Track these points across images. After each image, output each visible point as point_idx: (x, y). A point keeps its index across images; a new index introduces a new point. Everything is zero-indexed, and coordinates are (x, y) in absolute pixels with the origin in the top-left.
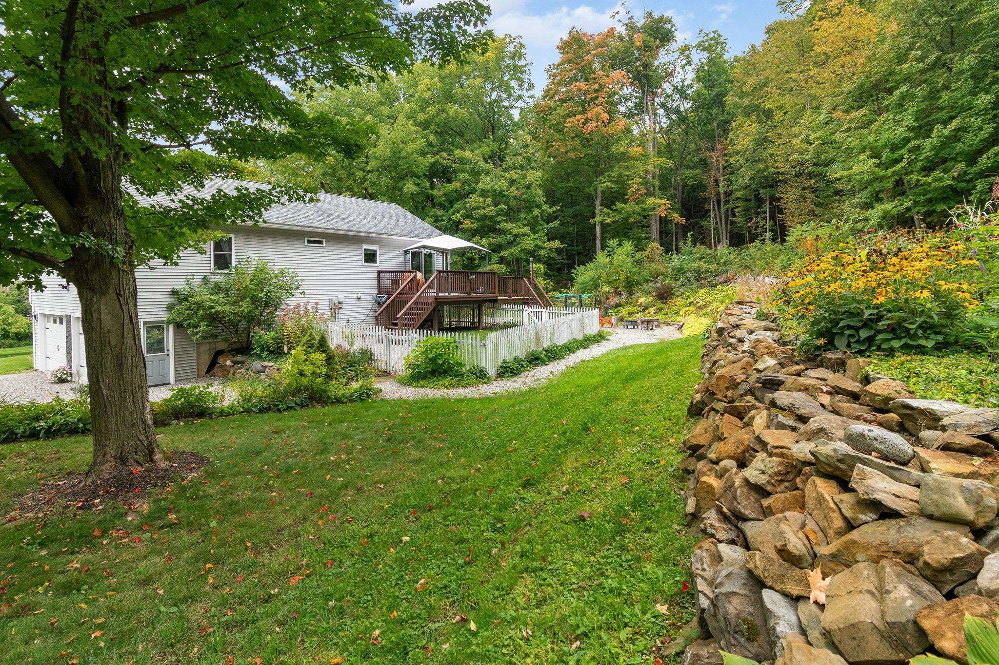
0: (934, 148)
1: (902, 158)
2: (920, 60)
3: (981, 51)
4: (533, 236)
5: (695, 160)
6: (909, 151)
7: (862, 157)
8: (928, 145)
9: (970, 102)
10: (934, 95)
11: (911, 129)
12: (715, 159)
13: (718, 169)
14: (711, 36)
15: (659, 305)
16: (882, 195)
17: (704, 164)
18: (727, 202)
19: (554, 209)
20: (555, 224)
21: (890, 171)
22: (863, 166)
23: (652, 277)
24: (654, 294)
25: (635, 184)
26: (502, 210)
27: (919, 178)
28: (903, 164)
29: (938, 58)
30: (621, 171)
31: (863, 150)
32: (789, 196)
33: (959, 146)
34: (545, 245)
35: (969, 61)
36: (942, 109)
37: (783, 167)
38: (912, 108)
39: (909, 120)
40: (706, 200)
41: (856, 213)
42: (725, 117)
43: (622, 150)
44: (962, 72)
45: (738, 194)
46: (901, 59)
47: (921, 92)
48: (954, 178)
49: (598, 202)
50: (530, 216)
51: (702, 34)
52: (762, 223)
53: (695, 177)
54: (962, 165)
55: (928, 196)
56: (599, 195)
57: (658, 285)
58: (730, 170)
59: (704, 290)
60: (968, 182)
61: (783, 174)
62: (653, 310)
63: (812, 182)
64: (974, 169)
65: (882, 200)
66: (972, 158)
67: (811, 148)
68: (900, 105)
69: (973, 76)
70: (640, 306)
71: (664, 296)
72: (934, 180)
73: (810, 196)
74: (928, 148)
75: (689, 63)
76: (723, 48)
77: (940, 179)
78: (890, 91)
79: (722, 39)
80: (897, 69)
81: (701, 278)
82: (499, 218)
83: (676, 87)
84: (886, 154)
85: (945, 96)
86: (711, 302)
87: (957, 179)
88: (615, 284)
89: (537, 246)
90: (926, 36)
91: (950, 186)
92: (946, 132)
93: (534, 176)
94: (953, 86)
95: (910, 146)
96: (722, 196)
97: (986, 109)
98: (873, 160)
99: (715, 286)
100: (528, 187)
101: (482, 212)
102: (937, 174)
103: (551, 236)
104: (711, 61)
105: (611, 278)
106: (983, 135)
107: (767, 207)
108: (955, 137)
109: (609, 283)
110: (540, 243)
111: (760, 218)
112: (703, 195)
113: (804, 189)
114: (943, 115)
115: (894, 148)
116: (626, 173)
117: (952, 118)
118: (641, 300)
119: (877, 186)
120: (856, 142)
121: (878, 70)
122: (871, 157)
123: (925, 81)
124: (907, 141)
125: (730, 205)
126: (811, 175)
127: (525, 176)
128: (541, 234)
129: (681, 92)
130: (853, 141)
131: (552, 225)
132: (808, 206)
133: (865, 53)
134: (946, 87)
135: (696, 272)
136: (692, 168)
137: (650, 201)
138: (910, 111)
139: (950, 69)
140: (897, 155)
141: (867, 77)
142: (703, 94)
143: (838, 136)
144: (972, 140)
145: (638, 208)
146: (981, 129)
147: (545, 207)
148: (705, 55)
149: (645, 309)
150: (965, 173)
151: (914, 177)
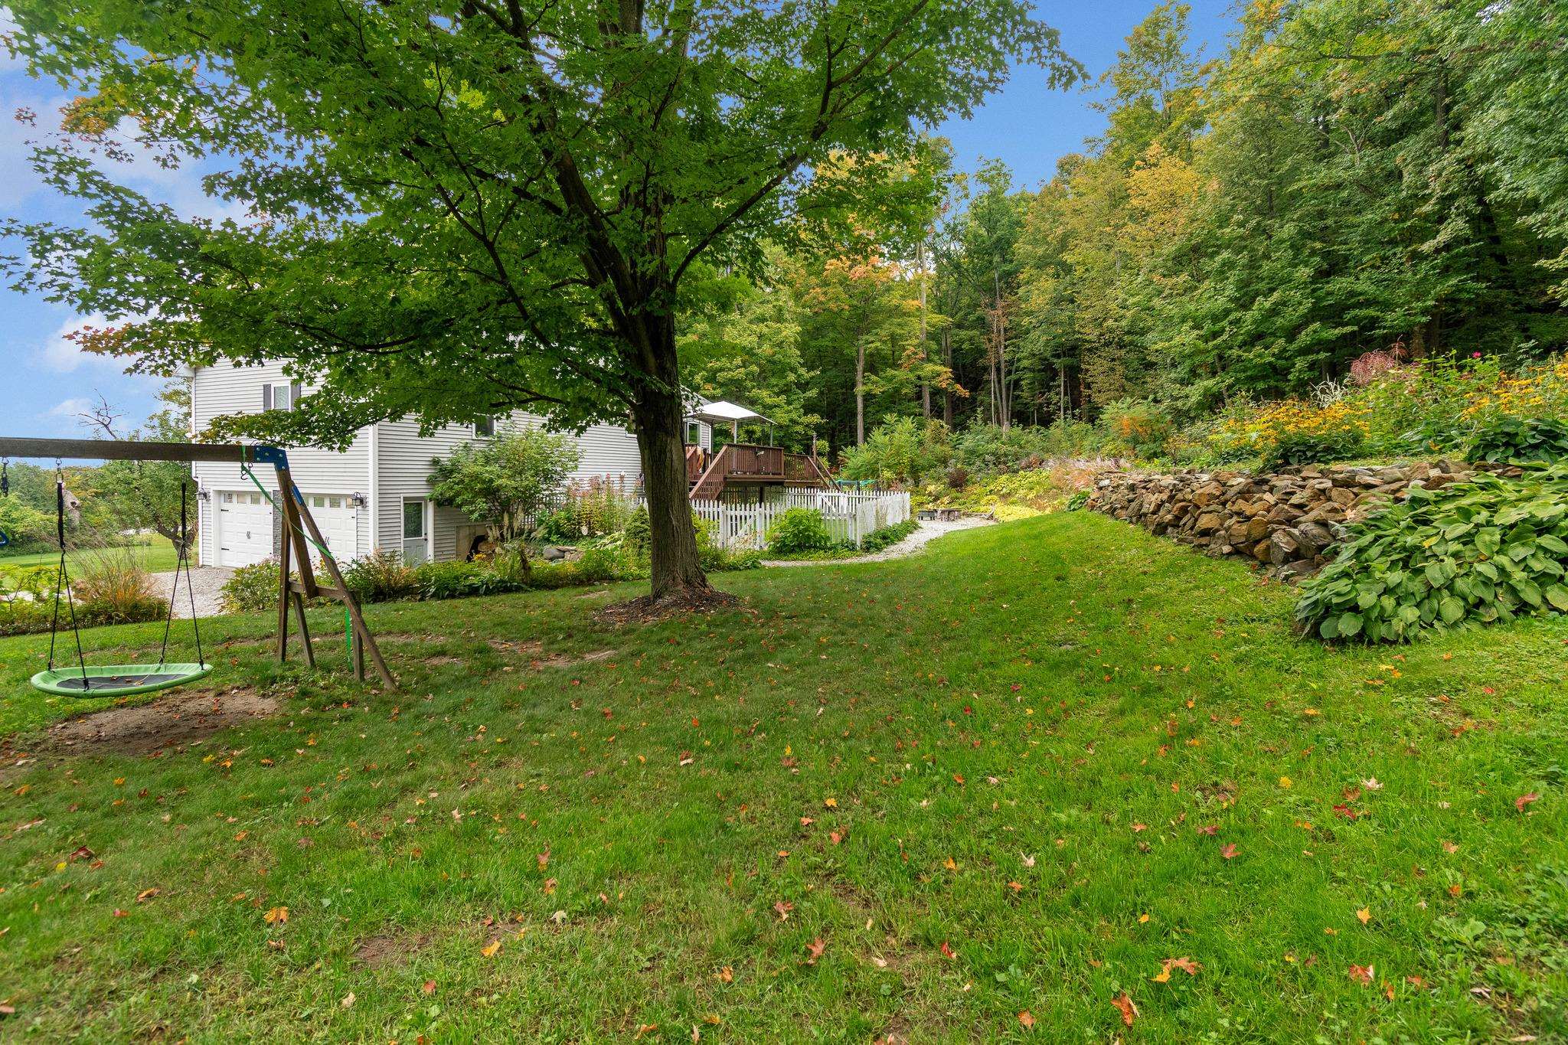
0: (1255, 322)
1: (1223, 330)
2: (1241, 225)
3: (1299, 219)
4: (786, 408)
5: (972, 318)
6: (1231, 323)
7: (1186, 327)
8: (1250, 316)
9: (1290, 274)
10: (1253, 265)
11: (1231, 300)
12: (996, 318)
13: (999, 331)
14: (993, 164)
15: (954, 494)
16: (1199, 371)
17: (981, 322)
18: (1009, 373)
19: (812, 374)
20: (813, 393)
21: (1211, 344)
22: (1186, 337)
23: (938, 461)
24: (947, 480)
25: (911, 345)
26: (752, 373)
27: (1240, 353)
28: (1225, 337)
29: (1258, 223)
30: (893, 328)
31: (1183, 321)
32: (1096, 369)
33: (1279, 321)
34: (802, 420)
35: (1289, 230)
36: (1263, 279)
37: (1092, 334)
38: (1233, 276)
39: (1230, 290)
40: (986, 369)
41: (1176, 389)
42: (1008, 267)
43: (895, 302)
44: (1282, 241)
45: (1025, 363)
46: (1223, 221)
47: (1243, 258)
48: (1274, 355)
49: (860, 368)
50: (782, 383)
51: (982, 162)
52: (1055, 399)
53: (971, 339)
54: (1282, 341)
55: (1249, 373)
56: (862, 358)
57: (950, 470)
58: (1015, 334)
59: (1004, 477)
60: (1287, 359)
61: (1090, 342)
62: (946, 500)
63: (1123, 352)
64: (1294, 346)
65: (1200, 376)
66: (1292, 334)
67: (1129, 314)
68: (1222, 273)
69: (1292, 246)
70: (930, 494)
71: (958, 482)
72: (1256, 356)
73: (1120, 369)
74: (1249, 321)
75: (966, 196)
76: (1006, 181)
77: (1260, 356)
78: (1212, 256)
79: (1004, 170)
80: (1219, 232)
81: (1001, 463)
82: (749, 384)
83: (948, 225)
84: (1208, 326)
85: (1266, 266)
86: (1016, 490)
87: (1279, 356)
88: (899, 469)
89: (791, 421)
90: (1246, 199)
91: (1270, 363)
92: (1267, 305)
93: (791, 331)
94: (1274, 256)
95: (1231, 317)
96: (1003, 366)
97: (1305, 283)
98: (1196, 332)
99: (1016, 472)
100: (780, 345)
101: (730, 374)
102: (1258, 349)
103: (809, 409)
104: (993, 195)
105: (891, 461)
106: (1303, 310)
107: (1061, 380)
108: (1274, 312)
109: (889, 467)
110: (794, 416)
111: (1052, 393)
112: (981, 362)
113: (1113, 360)
114: (1262, 286)
115: (1215, 319)
116: (899, 331)
117: (1272, 290)
118: (931, 488)
119: (1197, 360)
120: (1176, 310)
121: (1199, 231)
122: (1192, 328)
123: (1245, 247)
124: (1227, 312)
125: (1013, 377)
126: (1121, 345)
127: (779, 332)
128: (796, 405)
129: (952, 230)
130: (1172, 310)
131: (809, 394)
132: (1117, 379)
133: (1185, 212)
134: (1267, 256)
135: (993, 454)
136: (967, 328)
137: (929, 368)
138: (1231, 280)
139: (1270, 237)
140: (1217, 327)
141: (1189, 240)
142: (981, 236)
143: (1157, 302)
144: (1290, 316)
145: (912, 376)
146: (1300, 303)
147: (802, 371)
148: (986, 188)
149: (936, 499)
150: (1285, 350)
151: (1235, 352)
